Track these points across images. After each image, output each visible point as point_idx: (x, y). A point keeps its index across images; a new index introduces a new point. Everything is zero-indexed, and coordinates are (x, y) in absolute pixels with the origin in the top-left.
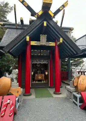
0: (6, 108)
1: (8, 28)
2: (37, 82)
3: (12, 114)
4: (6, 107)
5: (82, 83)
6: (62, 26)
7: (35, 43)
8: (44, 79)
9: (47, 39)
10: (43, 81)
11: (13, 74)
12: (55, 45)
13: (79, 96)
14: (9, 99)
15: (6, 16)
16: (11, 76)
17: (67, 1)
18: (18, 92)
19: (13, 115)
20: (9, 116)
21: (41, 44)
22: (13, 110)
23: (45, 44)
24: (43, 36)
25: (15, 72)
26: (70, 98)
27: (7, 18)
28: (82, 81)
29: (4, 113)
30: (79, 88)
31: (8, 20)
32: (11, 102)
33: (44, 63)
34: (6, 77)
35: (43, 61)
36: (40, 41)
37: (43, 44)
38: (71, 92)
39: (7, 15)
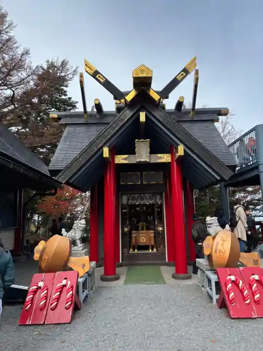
0: (60, 295)
1: (66, 125)
2: (136, 250)
3: (71, 304)
4: (61, 292)
5: (220, 247)
6: (196, 108)
7: (125, 159)
8: (153, 243)
9: (151, 147)
10: (152, 250)
11: (75, 229)
12: (170, 161)
13: (214, 278)
14: (66, 279)
15: (65, 89)
16: (71, 233)
17: (195, 59)
18: (84, 265)
19: (71, 308)
20: (65, 308)
21: (138, 160)
22: (72, 297)
23: (148, 160)
24: (142, 141)
25: (80, 225)
26: (203, 286)
27: (67, 93)
28: (221, 242)
29: (56, 303)
30: (214, 258)
31: (70, 98)
32: (69, 283)
33: (151, 202)
34: (62, 235)
35: (151, 198)
36: (135, 154)
37: (143, 160)
38: (203, 271)
39: (67, 86)
